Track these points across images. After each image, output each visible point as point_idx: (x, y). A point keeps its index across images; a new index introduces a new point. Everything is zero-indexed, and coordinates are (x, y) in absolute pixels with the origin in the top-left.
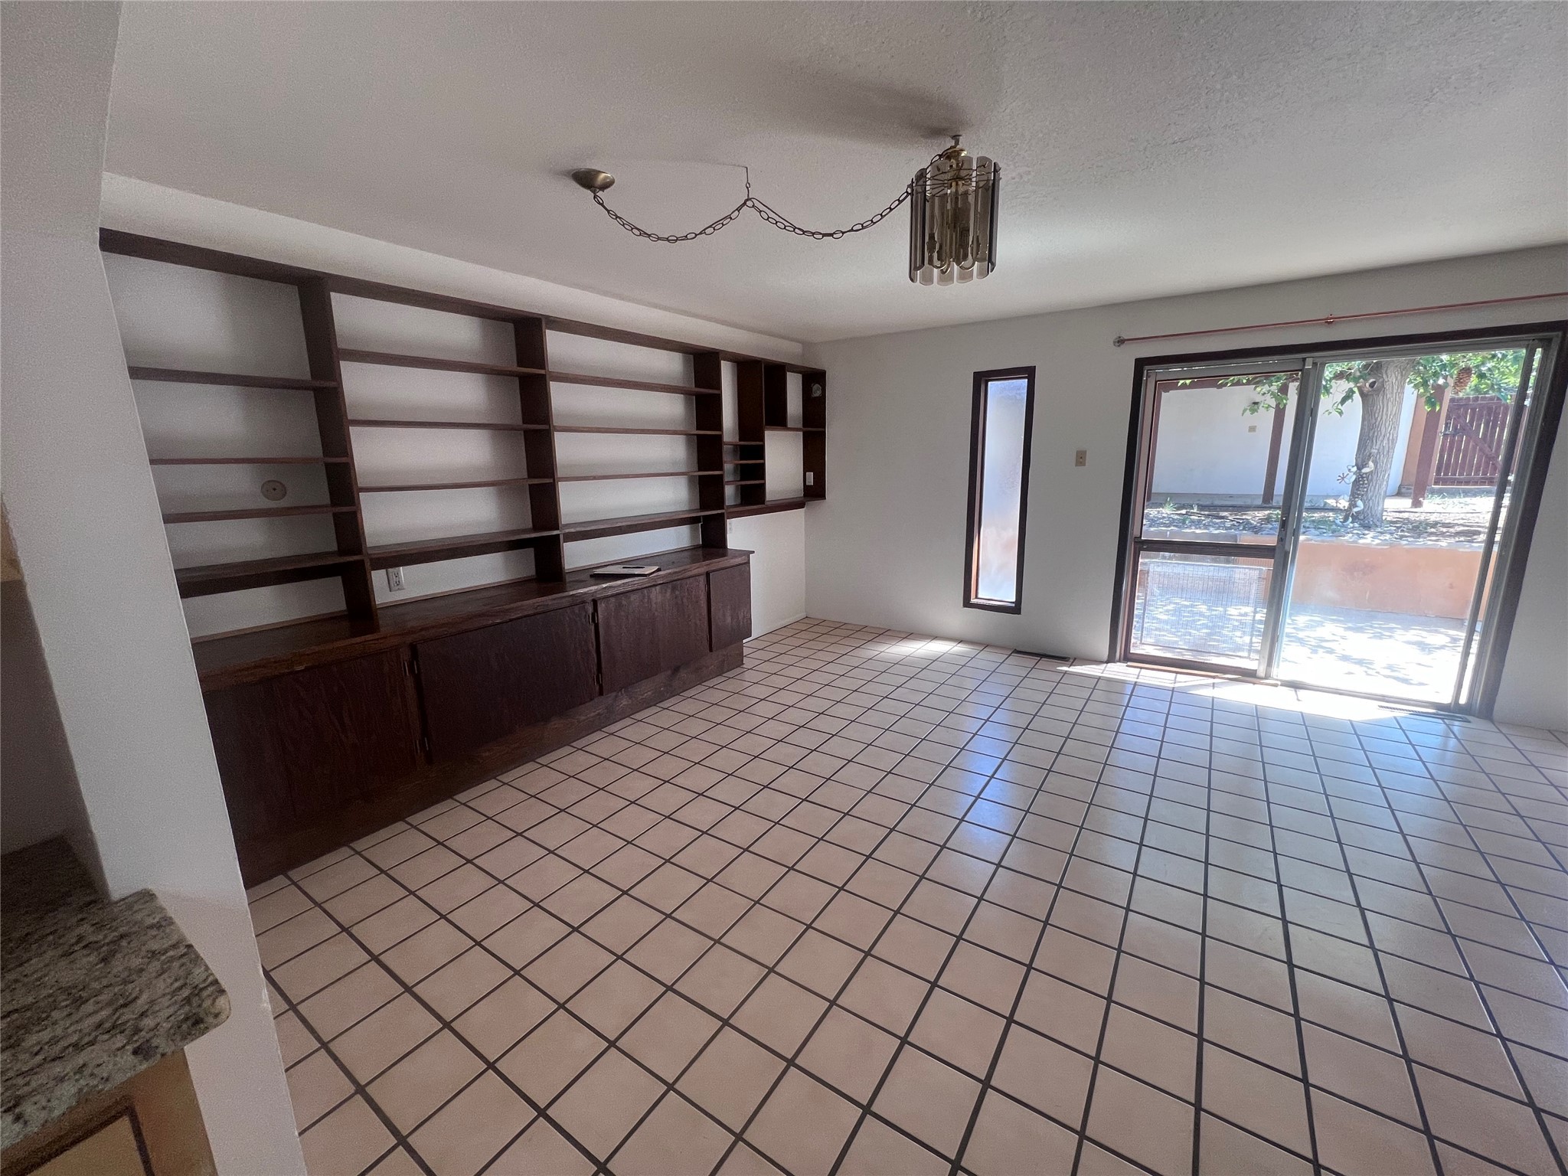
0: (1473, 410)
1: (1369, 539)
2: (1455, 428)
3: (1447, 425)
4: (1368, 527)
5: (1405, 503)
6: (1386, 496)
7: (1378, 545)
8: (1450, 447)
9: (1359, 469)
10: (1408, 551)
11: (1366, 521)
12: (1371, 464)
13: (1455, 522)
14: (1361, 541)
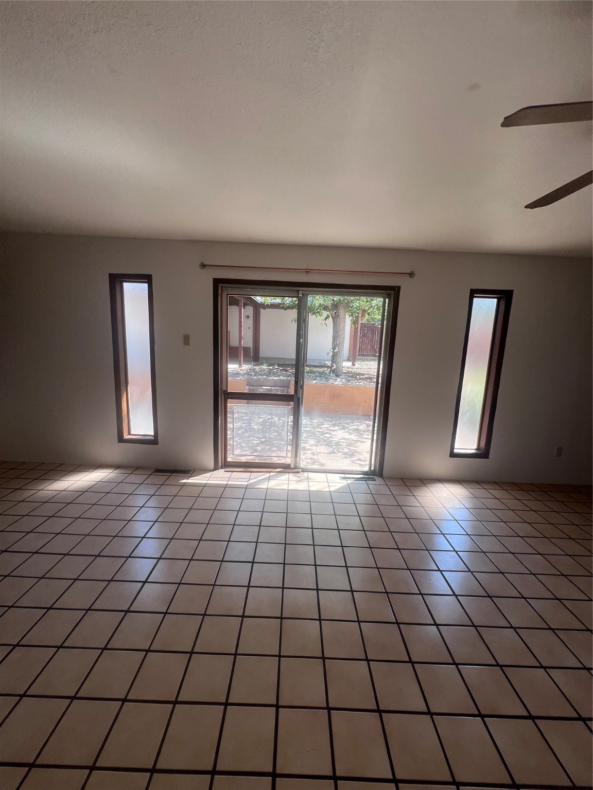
0: (367, 328)
1: (339, 382)
2: (363, 334)
3: (360, 334)
4: (337, 376)
5: (349, 364)
6: (343, 361)
7: (341, 384)
8: (361, 343)
9: (334, 350)
10: (351, 387)
11: (336, 372)
12: (337, 348)
13: (365, 373)
14: (336, 383)
